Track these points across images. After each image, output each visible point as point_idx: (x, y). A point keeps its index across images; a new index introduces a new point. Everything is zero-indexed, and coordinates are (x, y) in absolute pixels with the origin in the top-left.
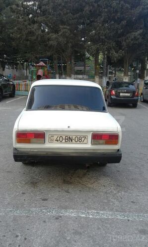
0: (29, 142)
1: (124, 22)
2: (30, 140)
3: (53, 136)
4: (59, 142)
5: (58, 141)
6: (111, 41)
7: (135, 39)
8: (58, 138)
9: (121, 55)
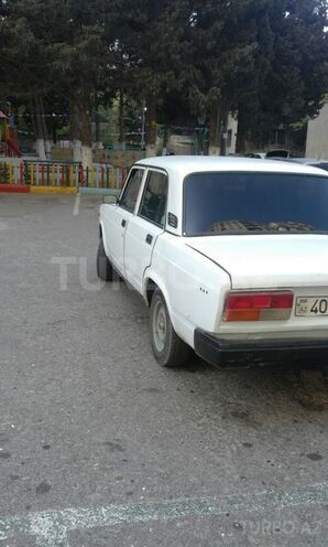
0: (255, 318)
1: (219, 25)
2: (258, 313)
3: (306, 301)
4: (319, 313)
5: (316, 311)
6: (190, 66)
7: (243, 62)
8: (317, 305)
9: (215, 97)
